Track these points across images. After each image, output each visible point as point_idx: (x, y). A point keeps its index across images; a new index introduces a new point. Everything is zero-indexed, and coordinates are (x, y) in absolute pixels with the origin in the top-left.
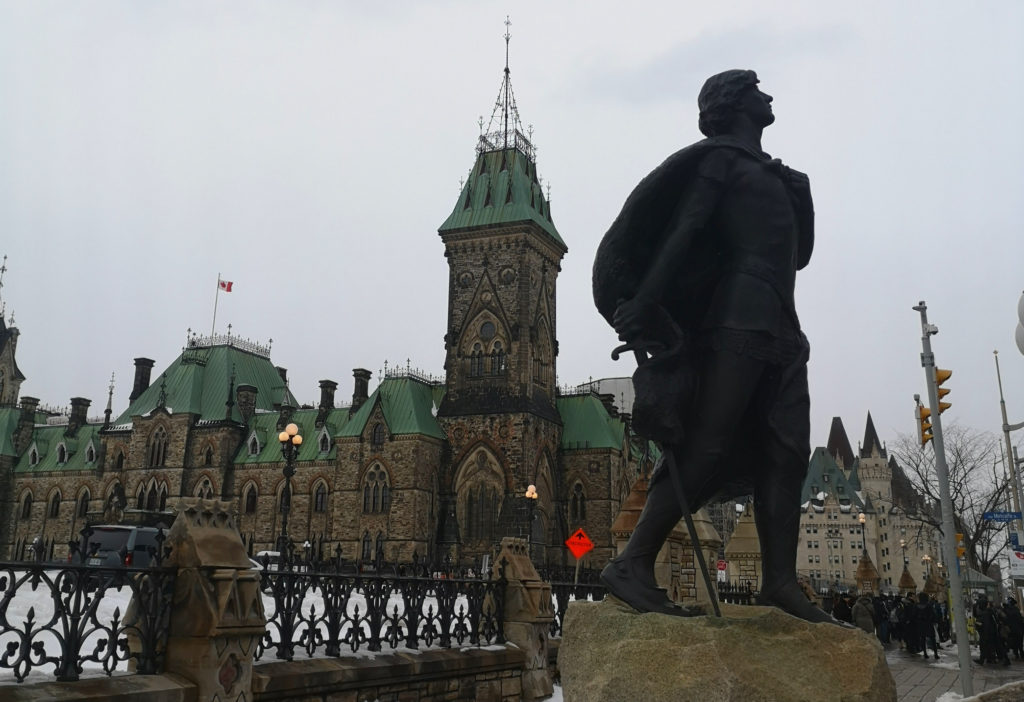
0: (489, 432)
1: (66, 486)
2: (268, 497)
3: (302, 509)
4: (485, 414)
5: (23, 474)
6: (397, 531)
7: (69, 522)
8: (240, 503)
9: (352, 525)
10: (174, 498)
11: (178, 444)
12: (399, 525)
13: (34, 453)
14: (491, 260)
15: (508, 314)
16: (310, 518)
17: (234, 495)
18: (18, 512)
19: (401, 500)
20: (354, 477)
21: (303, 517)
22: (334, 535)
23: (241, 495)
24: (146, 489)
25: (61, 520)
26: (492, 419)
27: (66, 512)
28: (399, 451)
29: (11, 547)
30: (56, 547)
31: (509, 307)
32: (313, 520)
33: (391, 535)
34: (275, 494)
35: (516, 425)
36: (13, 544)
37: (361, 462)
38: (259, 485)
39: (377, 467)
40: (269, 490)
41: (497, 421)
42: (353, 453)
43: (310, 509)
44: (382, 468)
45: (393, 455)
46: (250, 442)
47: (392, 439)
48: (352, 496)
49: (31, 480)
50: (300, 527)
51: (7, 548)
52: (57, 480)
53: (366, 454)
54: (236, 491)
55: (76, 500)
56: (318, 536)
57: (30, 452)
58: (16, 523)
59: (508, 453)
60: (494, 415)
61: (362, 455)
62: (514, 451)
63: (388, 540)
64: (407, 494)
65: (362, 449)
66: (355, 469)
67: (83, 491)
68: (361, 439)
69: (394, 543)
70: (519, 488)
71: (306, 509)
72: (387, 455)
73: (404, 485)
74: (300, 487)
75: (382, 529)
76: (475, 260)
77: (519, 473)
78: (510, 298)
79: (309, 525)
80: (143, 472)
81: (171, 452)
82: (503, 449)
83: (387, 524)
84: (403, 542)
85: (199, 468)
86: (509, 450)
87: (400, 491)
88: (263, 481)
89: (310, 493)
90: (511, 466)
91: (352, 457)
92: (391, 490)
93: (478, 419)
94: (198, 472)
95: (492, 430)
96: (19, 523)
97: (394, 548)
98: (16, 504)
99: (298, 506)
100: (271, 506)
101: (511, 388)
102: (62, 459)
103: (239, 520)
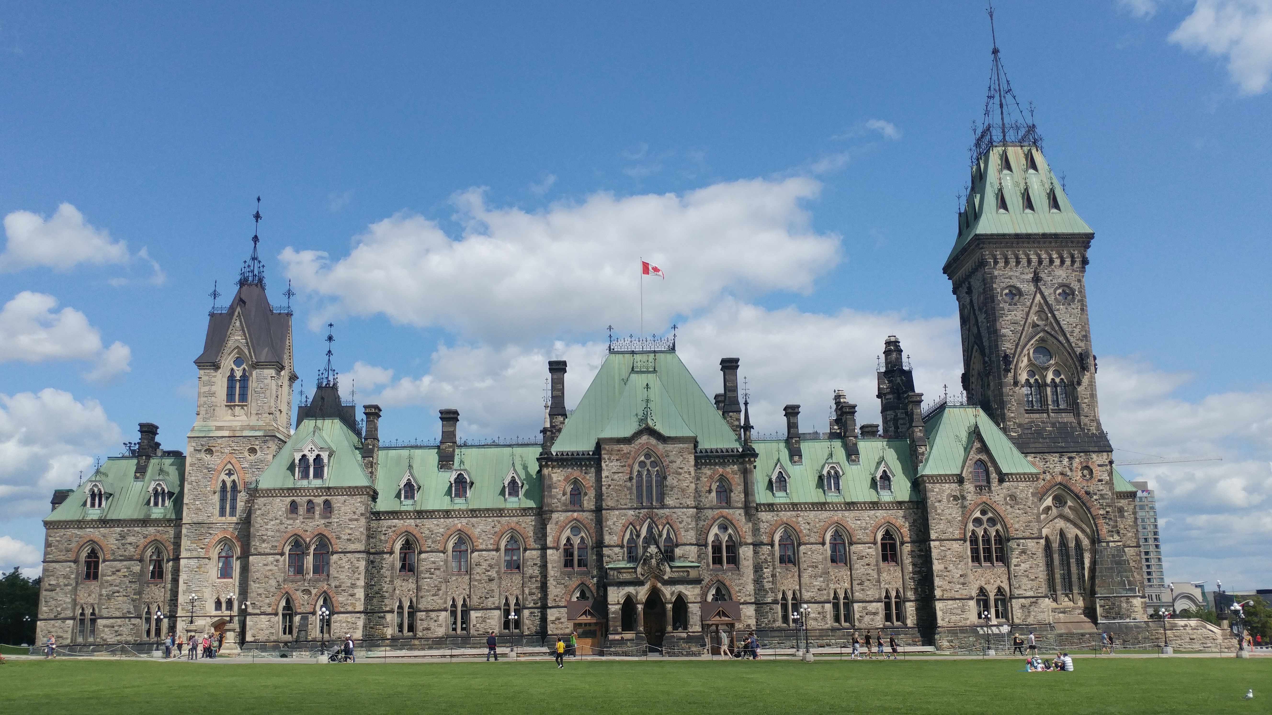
0: (1069, 473)
1: (478, 530)
2: (814, 547)
3: (866, 561)
4: (1061, 453)
5: (395, 513)
6: (1023, 588)
7: (491, 580)
8: (772, 554)
9: (962, 580)
10: (688, 548)
11: (681, 477)
12: (1025, 580)
14: (1042, 275)
15: (1072, 339)
16: (879, 572)
17: (762, 544)
18: (394, 567)
19: (1024, 552)
20: (956, 524)
21: (870, 571)
22: (937, 593)
23: (772, 545)
24: (638, 536)
25: (478, 577)
26: (1071, 458)
27: (485, 565)
29: (389, 617)
30: (473, 614)
31: (1072, 332)
32: (884, 575)
33: (1016, 592)
34: (823, 544)
35: (1099, 466)
36: (392, 611)
37: (964, 507)
38: (799, 532)
39: (983, 512)
40: (814, 538)
41: (1077, 460)
42: (950, 495)
43: (877, 561)
44: (992, 514)
45: (1005, 499)
46: (774, 477)
47: (1001, 480)
48: (956, 546)
49: (410, 523)
50: (867, 583)
51: (384, 617)
52: (460, 523)
53: (969, 497)
54: (764, 538)
55: (497, 550)
57: (402, 484)
58: (392, 582)
59: (1095, 497)
60: (1073, 455)
61: (963, 498)
62: (1101, 495)
63: (1012, 597)
64: (1031, 544)
65: (962, 490)
66: (956, 513)
68: (960, 480)
69: (1023, 600)
70: (1112, 536)
71: (873, 561)
72: (996, 498)
73: (1027, 534)
74: (859, 535)
75: (1003, 585)
76: (1022, 273)
77: (1110, 519)
78: (1072, 320)
79: (879, 581)
80: (631, 512)
81: (672, 488)
82: (1087, 493)
83: (1009, 579)
84: (1034, 599)
85: (712, 508)
86: (1096, 494)
87: (1021, 541)
88: (804, 528)
89: (874, 542)
90: (1102, 512)
91: (949, 501)
92: (1009, 539)
93: (1055, 458)
94: (710, 513)
95: (1071, 470)
96: (398, 582)
97: (1023, 606)
98: (389, 557)
99: (861, 558)
100: (821, 557)
101: (1085, 425)
103: (773, 576)
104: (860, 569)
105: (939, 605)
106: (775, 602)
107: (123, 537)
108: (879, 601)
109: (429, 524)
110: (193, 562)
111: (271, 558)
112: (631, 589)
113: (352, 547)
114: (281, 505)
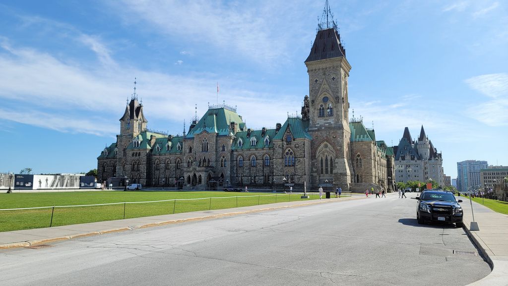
0: (329, 137)
1: (171, 158)
2: (247, 161)
4: (327, 130)
5: (155, 155)
6: (298, 172)
7: (174, 171)
9: (281, 170)
11: (212, 144)
12: (299, 170)
13: (158, 148)
14: (326, 73)
16: (263, 169)
17: (234, 161)
18: (155, 168)
19: (299, 161)
20: (280, 154)
22: (274, 174)
23: (237, 161)
24: (202, 159)
25: (171, 170)
26: (329, 132)
27: (173, 167)
28: (298, 144)
30: (170, 179)
32: (265, 169)
33: (296, 174)
34: (249, 160)
35: (339, 134)
36: (154, 178)
37: (283, 149)
38: (243, 157)
39: (289, 150)
40: (247, 159)
41: (331, 133)
42: (279, 145)
43: (263, 165)
44: (291, 151)
45: (295, 146)
46: (238, 142)
47: (294, 140)
48: (280, 160)
49: (158, 157)
50: (260, 171)
52: (168, 157)
53: (285, 146)
54: (235, 159)
55: (176, 163)
56: (267, 174)
57: (157, 147)
61: (283, 146)
63: (295, 175)
64: (301, 159)
65: (283, 143)
66: (281, 151)
67: (177, 160)
68: (282, 140)
69: (298, 176)
72: (293, 146)
73: (301, 156)
74: (259, 158)
75: (293, 172)
79: (263, 171)
80: (201, 153)
81: (210, 147)
83: (295, 170)
84: (301, 176)
86: (337, 143)
87: (299, 158)
88: (245, 156)
89: (263, 159)
91: (279, 147)
92: (295, 158)
93: (324, 132)
96: (156, 171)
97: (298, 178)
98: (154, 165)
100: (248, 164)
101: (336, 121)
102: (168, 149)
103: (237, 169)
104: (258, 167)
105: (274, 177)
106: (237, 176)
107: (110, 161)
108: (263, 176)
109: (162, 157)
110: (119, 167)
111: (129, 166)
112: (189, 174)
113: (144, 163)
114: (131, 153)
